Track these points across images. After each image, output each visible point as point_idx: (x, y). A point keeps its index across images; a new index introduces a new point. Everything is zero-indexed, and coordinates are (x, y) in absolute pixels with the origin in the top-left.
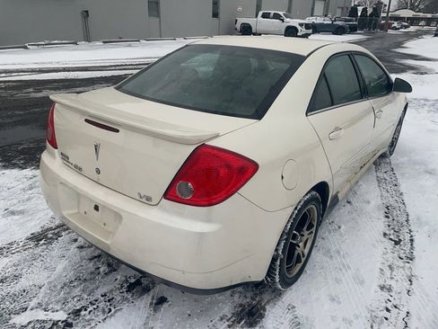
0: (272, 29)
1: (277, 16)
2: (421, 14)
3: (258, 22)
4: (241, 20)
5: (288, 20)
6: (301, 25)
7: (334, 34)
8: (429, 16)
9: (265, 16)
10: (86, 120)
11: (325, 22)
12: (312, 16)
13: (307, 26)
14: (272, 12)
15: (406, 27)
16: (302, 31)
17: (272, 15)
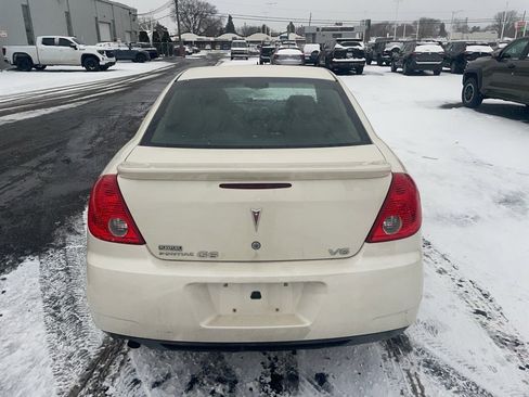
0: (62, 59)
1: (64, 43)
2: (205, 38)
3: (39, 51)
4: (12, 50)
5: (82, 46)
6: (101, 52)
7: (134, 61)
8: (212, 39)
9: (47, 42)
10: (221, 186)
11: (122, 49)
12: (99, 41)
13: (109, 54)
14: (57, 38)
15: (197, 51)
16: (104, 60)
17: (57, 41)
